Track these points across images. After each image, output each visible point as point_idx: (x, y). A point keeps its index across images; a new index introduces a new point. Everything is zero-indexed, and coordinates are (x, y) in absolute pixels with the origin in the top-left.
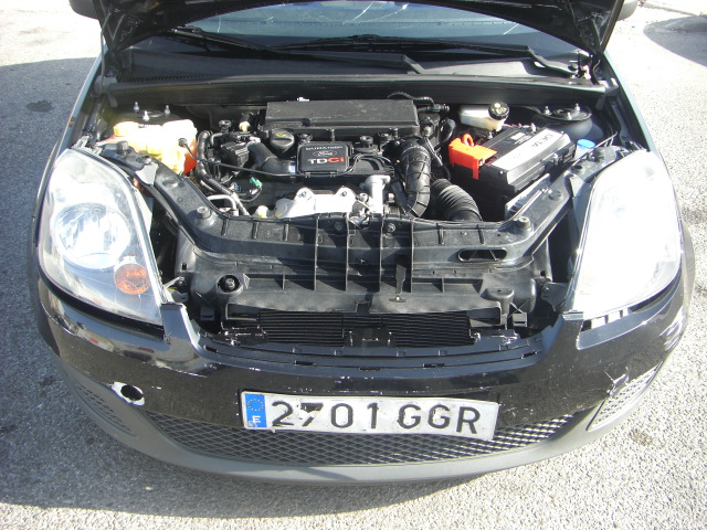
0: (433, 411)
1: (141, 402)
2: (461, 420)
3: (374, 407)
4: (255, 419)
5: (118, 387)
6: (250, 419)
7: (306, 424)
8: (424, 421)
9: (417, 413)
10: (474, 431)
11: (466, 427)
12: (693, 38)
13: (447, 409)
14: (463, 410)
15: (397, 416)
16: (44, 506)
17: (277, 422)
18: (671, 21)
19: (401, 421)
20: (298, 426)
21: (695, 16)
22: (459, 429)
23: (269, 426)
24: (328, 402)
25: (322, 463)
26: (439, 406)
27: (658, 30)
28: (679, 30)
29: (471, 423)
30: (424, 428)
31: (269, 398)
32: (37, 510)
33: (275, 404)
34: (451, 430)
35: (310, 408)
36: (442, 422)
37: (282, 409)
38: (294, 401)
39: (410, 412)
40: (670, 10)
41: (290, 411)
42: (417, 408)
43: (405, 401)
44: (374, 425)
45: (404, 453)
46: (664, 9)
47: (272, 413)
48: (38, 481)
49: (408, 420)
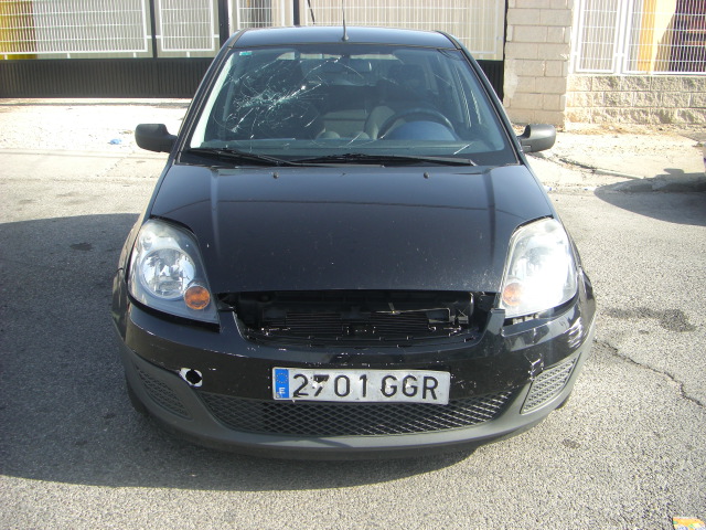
0: (405, 380)
1: (199, 384)
2: (425, 388)
3: (364, 378)
4: (281, 390)
5: (184, 372)
6: (277, 390)
7: (317, 394)
8: (399, 389)
9: (394, 383)
10: (435, 397)
11: (429, 392)
12: (636, 197)
13: (415, 379)
14: (426, 378)
15: (380, 385)
16: (113, 486)
17: (296, 393)
18: (618, 183)
19: (383, 390)
20: (311, 397)
21: (639, 179)
22: (424, 397)
23: (291, 397)
24: (333, 374)
25: (327, 435)
26: (409, 376)
27: (607, 191)
28: (625, 191)
29: (432, 389)
30: (400, 397)
31: (292, 372)
32: (108, 488)
33: (296, 377)
34: (418, 398)
35: (320, 379)
36: (412, 391)
37: (301, 380)
38: (309, 374)
39: (389, 383)
40: (618, 176)
41: (306, 382)
42: (394, 379)
43: (385, 373)
44: (364, 394)
45: (386, 424)
46: (612, 175)
47: (294, 385)
48: (108, 473)
49: (389, 390)
